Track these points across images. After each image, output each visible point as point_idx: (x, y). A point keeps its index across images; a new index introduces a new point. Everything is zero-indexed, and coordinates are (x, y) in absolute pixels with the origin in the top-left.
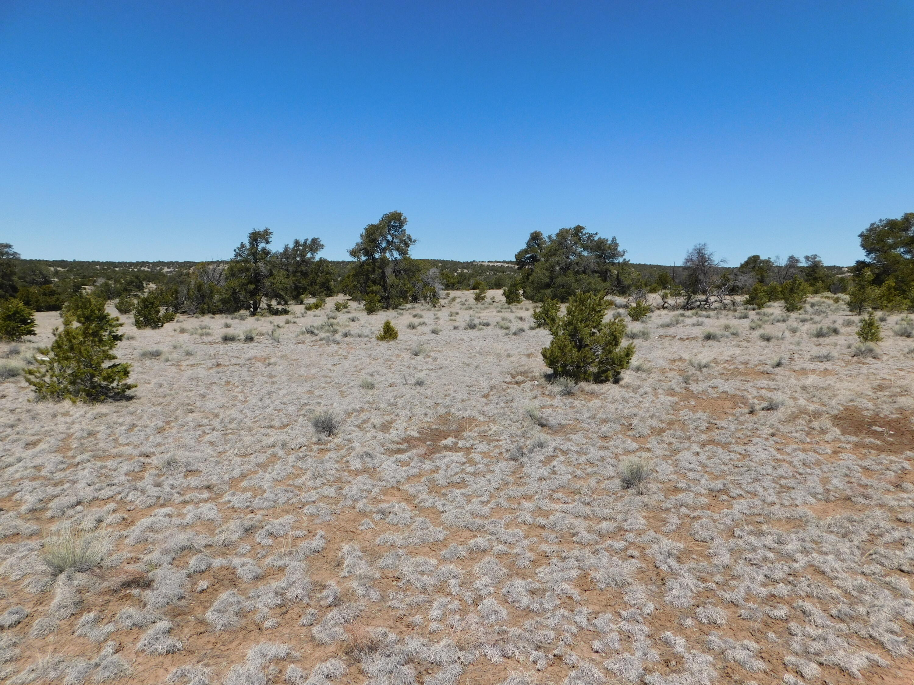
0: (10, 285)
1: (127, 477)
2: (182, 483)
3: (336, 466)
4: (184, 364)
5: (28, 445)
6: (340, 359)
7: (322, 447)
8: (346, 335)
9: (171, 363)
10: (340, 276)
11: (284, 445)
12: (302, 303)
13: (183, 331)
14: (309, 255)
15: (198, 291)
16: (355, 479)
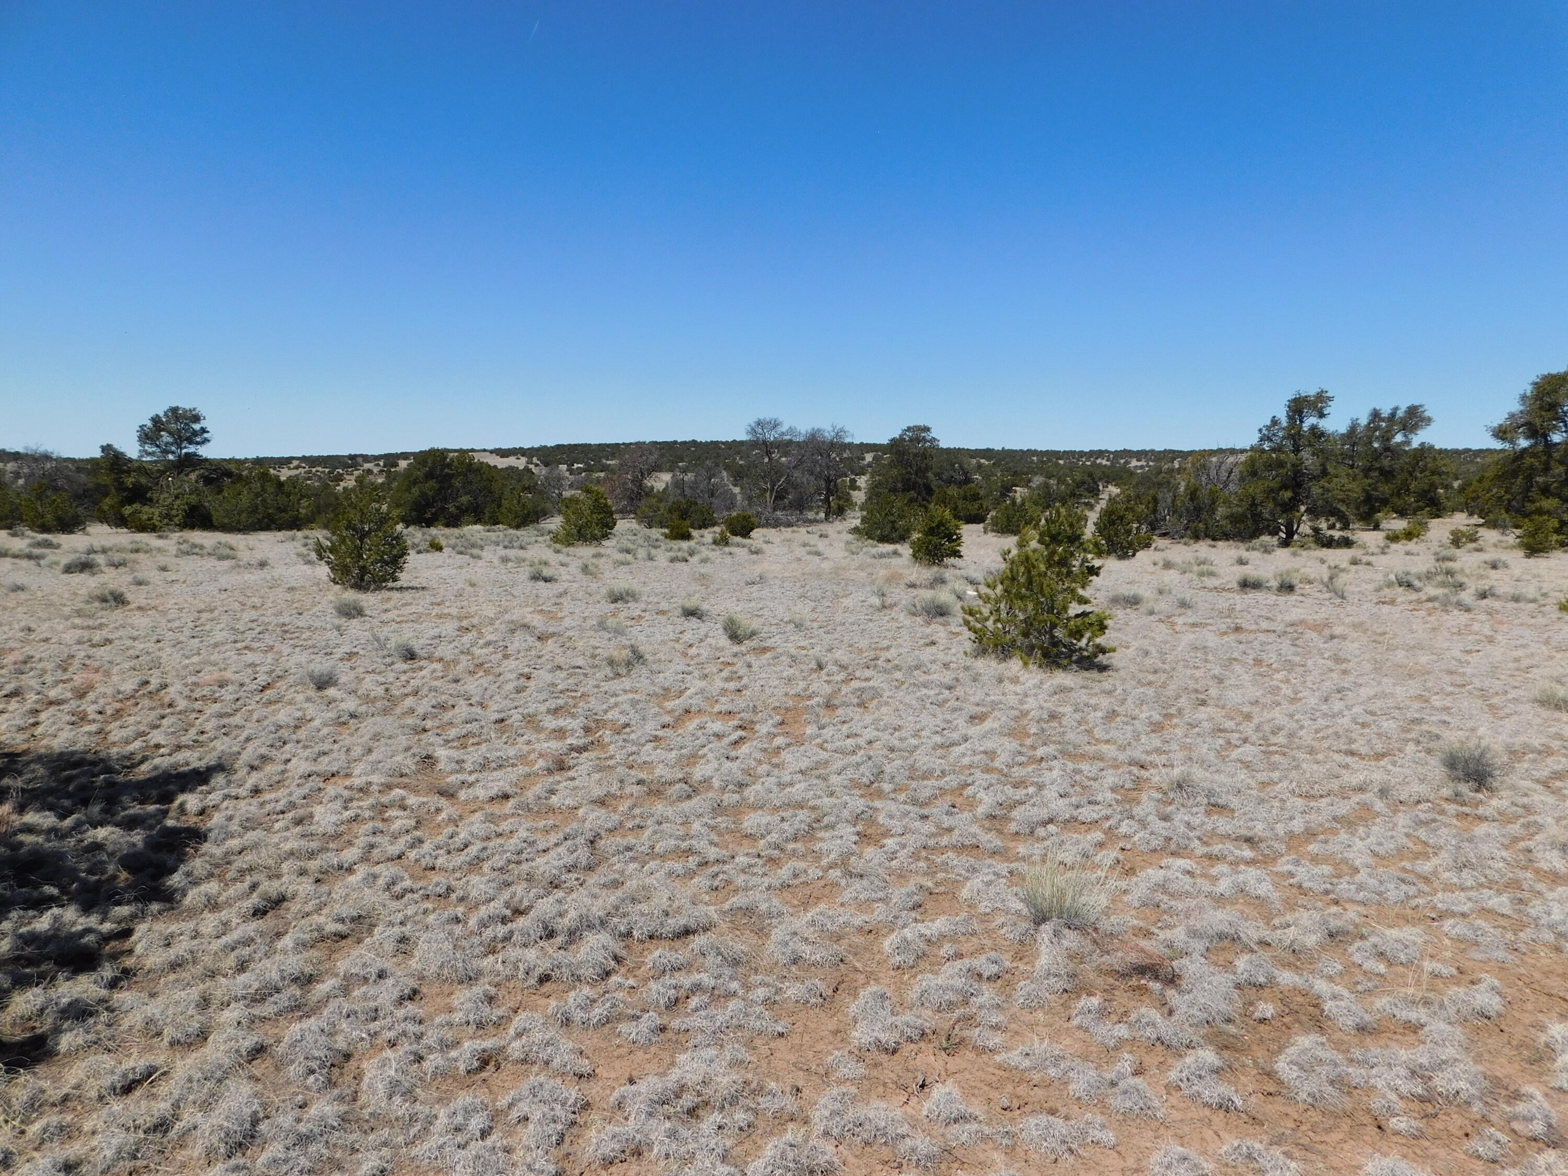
0: (924, 485)
1: (1114, 795)
2: (1203, 824)
3: (1504, 854)
4: (1180, 621)
5: (974, 719)
6: (1479, 642)
7: (1466, 809)
8: (1483, 595)
9: (1157, 617)
10: (1457, 479)
11: (1383, 792)
12: (1377, 527)
13: (1168, 565)
14: (1399, 438)
15: (1192, 499)
16: (1552, 890)
